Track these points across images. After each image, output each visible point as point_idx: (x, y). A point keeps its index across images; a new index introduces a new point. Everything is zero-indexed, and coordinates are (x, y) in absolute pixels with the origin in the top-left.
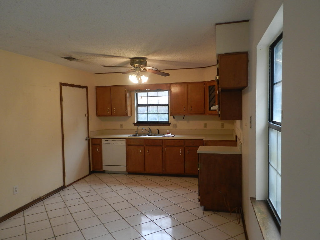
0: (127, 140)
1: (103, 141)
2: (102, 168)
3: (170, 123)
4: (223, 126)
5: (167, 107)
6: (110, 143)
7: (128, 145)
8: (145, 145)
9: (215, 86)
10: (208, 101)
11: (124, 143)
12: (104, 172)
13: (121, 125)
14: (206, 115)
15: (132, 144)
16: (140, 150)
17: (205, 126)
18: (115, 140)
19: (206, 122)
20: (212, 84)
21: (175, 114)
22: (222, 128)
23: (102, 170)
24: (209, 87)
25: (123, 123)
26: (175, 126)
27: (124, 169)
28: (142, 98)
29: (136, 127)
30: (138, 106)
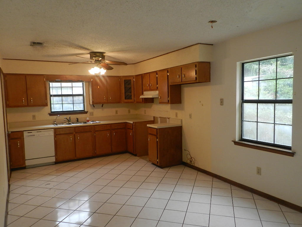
0: (55, 130)
1: (26, 134)
2: (25, 163)
3: (87, 112)
4: (129, 112)
5: (81, 98)
6: (34, 135)
7: (56, 135)
8: (74, 133)
9: (131, 80)
10: (123, 91)
11: (52, 133)
12: (25, 168)
13: (34, 117)
14: (121, 103)
15: (62, 133)
16: (71, 138)
17: (117, 112)
18: (41, 132)
19: (117, 109)
20: (128, 79)
21: (97, 103)
22: (129, 113)
23: (24, 166)
24: (125, 81)
25: (36, 114)
26: (92, 114)
27: (53, 160)
28: (55, 88)
29: (54, 117)
30: (51, 96)
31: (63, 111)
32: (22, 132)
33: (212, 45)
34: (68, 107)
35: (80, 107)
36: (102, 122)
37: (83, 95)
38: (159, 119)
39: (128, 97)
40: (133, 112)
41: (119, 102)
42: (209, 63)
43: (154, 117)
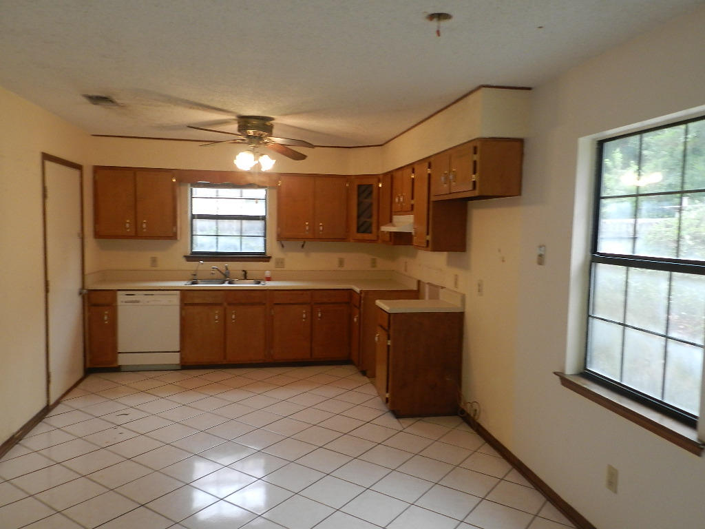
0: (184, 293)
1: (121, 298)
2: (116, 360)
3: (270, 257)
4: (374, 263)
5: (260, 224)
6: (138, 302)
7: (186, 304)
8: (225, 304)
9: (371, 185)
10: (354, 213)
11: (175, 300)
12: (118, 369)
13: (154, 260)
14: (349, 241)
15: (197, 301)
16: (216, 314)
17: (341, 263)
18: (152, 295)
19: (343, 255)
20: (365, 182)
21: (288, 239)
22: (374, 267)
23: (115, 365)
24: (359, 186)
25: (157, 254)
26: (280, 263)
27: (175, 359)
28: (203, 200)
29: (193, 265)
30: (193, 217)
31: (217, 253)
32: (114, 293)
33: (529, 89)
35: (257, 246)
37: (263, 218)
38: (427, 289)
39: (363, 227)
40: (383, 264)
41: (343, 239)
42: (521, 141)
43: (419, 282)
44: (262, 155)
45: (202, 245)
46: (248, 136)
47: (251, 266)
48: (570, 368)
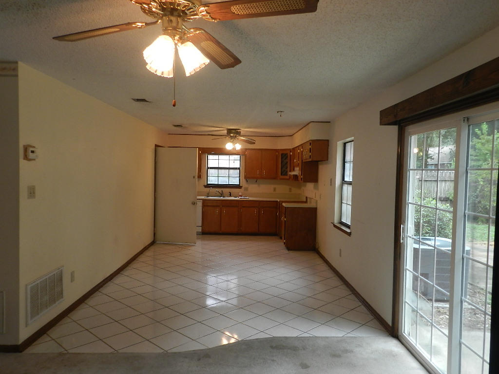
0: (204, 200)
3: (242, 187)
4: (290, 190)
5: (237, 171)
7: (204, 206)
8: (221, 206)
9: (287, 154)
10: (280, 166)
11: (200, 204)
14: (278, 179)
15: (210, 204)
16: (217, 210)
17: (275, 189)
19: (275, 186)
20: (285, 152)
21: (249, 178)
22: (290, 192)
24: (282, 154)
26: (246, 189)
27: (200, 230)
28: (213, 161)
29: (208, 189)
30: (208, 168)
31: (218, 184)
33: (329, 122)
34: (223, 181)
35: (236, 181)
36: (251, 199)
37: (239, 169)
38: (309, 200)
39: (284, 173)
40: (295, 190)
41: (275, 178)
42: (328, 141)
43: (307, 197)
44: (236, 143)
45: (212, 181)
46: (231, 136)
47: (233, 190)
48: (336, 221)
